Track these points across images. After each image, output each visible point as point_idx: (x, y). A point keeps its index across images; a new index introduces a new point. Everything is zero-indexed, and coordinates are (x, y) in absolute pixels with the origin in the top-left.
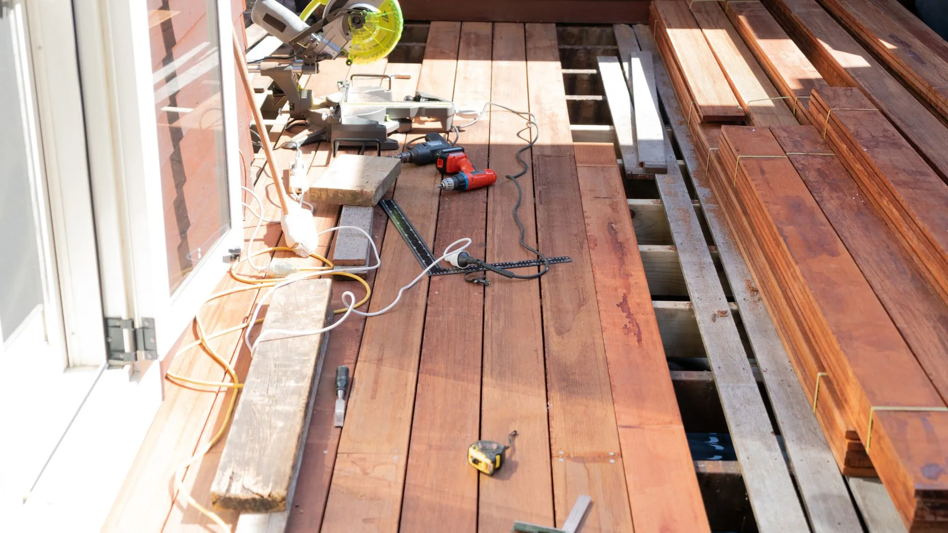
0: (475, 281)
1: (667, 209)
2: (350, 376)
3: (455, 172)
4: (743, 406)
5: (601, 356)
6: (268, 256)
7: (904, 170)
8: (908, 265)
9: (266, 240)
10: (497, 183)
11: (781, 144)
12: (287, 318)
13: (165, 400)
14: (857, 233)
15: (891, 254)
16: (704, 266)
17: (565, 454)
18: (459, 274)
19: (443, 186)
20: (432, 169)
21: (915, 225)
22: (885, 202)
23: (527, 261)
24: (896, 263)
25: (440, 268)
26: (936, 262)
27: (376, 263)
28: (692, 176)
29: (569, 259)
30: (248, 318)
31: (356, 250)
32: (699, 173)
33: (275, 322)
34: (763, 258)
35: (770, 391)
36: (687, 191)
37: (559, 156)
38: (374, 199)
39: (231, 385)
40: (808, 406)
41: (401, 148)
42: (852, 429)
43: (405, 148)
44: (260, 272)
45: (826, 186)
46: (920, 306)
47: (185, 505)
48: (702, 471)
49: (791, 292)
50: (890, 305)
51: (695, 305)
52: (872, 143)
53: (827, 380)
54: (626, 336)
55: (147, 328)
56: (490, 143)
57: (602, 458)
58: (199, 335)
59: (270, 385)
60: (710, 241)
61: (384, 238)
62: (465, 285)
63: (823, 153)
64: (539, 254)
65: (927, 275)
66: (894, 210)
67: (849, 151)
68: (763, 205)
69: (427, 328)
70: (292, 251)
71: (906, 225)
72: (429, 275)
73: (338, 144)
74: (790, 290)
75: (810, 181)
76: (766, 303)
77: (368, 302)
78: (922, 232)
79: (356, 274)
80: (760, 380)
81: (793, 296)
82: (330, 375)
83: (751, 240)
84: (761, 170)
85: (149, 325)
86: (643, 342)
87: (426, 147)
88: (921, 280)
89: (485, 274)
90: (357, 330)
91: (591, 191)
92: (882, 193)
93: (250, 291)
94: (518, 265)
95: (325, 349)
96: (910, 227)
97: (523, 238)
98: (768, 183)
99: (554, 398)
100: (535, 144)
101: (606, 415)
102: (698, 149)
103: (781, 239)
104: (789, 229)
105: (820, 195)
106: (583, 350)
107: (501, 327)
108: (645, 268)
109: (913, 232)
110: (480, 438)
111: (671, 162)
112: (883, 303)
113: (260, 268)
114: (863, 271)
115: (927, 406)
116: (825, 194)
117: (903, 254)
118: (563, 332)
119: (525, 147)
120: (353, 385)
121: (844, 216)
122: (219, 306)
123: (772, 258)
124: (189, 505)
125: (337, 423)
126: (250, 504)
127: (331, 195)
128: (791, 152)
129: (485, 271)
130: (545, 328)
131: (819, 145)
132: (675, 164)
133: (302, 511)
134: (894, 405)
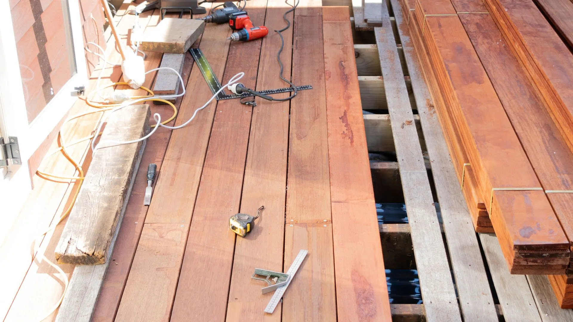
0: (247, 104)
1: (379, 51)
2: (158, 170)
3: (240, 28)
4: (416, 186)
5: (325, 153)
6: (112, 88)
7: (530, 24)
8: (528, 89)
9: (112, 78)
10: (269, 35)
11: (454, 6)
12: (117, 132)
13: (34, 189)
14: (497, 67)
15: (518, 81)
16: (400, 90)
17: (294, 221)
18: (237, 99)
19: (231, 39)
20: (226, 26)
21: (533, 62)
22: (516, 46)
23: (283, 89)
24: (520, 88)
25: (224, 95)
26: (545, 87)
27: (182, 92)
28: (398, 28)
29: (311, 87)
30: (94, 132)
31: (169, 84)
32: (403, 25)
33: (110, 134)
34: (437, 84)
35: (435, 176)
36: (394, 38)
37: (311, 16)
38: (185, 48)
39: (79, 178)
40: (458, 185)
41: (208, 12)
42: (482, 202)
43: (210, 13)
44: (105, 100)
45: (481, 35)
46: (532, 117)
47: (40, 261)
48: (384, 231)
49: (452, 108)
50: (513, 117)
51: (391, 116)
52: (512, 6)
53: (470, 169)
54: (343, 139)
55: (13, 143)
56: (267, 7)
57: (319, 223)
58: (61, 144)
59: (101, 178)
60: (406, 72)
61: (190, 75)
62: (241, 106)
63: (482, 12)
64: (291, 84)
65: (540, 95)
66: (522, 51)
67: (497, 11)
68: (438, 48)
69: (212, 136)
70: (128, 85)
71: (528, 62)
72: (217, 100)
73: (165, 11)
74: (451, 107)
75: (470, 32)
76: (438, 115)
77: (175, 119)
78: (537, 67)
79: (168, 100)
80: (429, 168)
81: (453, 111)
82: (144, 170)
83: (430, 72)
84: (439, 24)
85: (14, 141)
86: (354, 143)
87: (222, 12)
88: (536, 99)
89: (254, 98)
90: (166, 139)
91: (330, 39)
92: (515, 40)
93: (98, 113)
94: (277, 92)
95: (142, 152)
96: (531, 63)
97: (281, 73)
98: (442, 34)
99: (291, 183)
100: (297, 7)
101: (324, 194)
102: (404, 10)
103: (447, 72)
104: (453, 66)
105: (476, 41)
106: (314, 149)
107: (261, 135)
108: (360, 91)
109: (532, 66)
110: (239, 212)
111: (386, 18)
112: (509, 115)
113: (105, 97)
114: (498, 94)
115: (529, 187)
116: (480, 41)
117: (526, 81)
118: (302, 137)
119: (290, 10)
120: (159, 176)
121: (490, 55)
122: (76, 124)
123: (442, 84)
124: (43, 260)
125: (145, 203)
126: (81, 260)
127: (156, 46)
128: (460, 12)
129: (254, 96)
130: (290, 135)
131: (479, 6)
132: (388, 20)
133: (117, 263)
134: (507, 187)
